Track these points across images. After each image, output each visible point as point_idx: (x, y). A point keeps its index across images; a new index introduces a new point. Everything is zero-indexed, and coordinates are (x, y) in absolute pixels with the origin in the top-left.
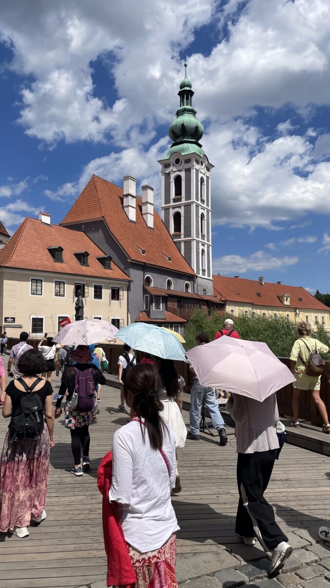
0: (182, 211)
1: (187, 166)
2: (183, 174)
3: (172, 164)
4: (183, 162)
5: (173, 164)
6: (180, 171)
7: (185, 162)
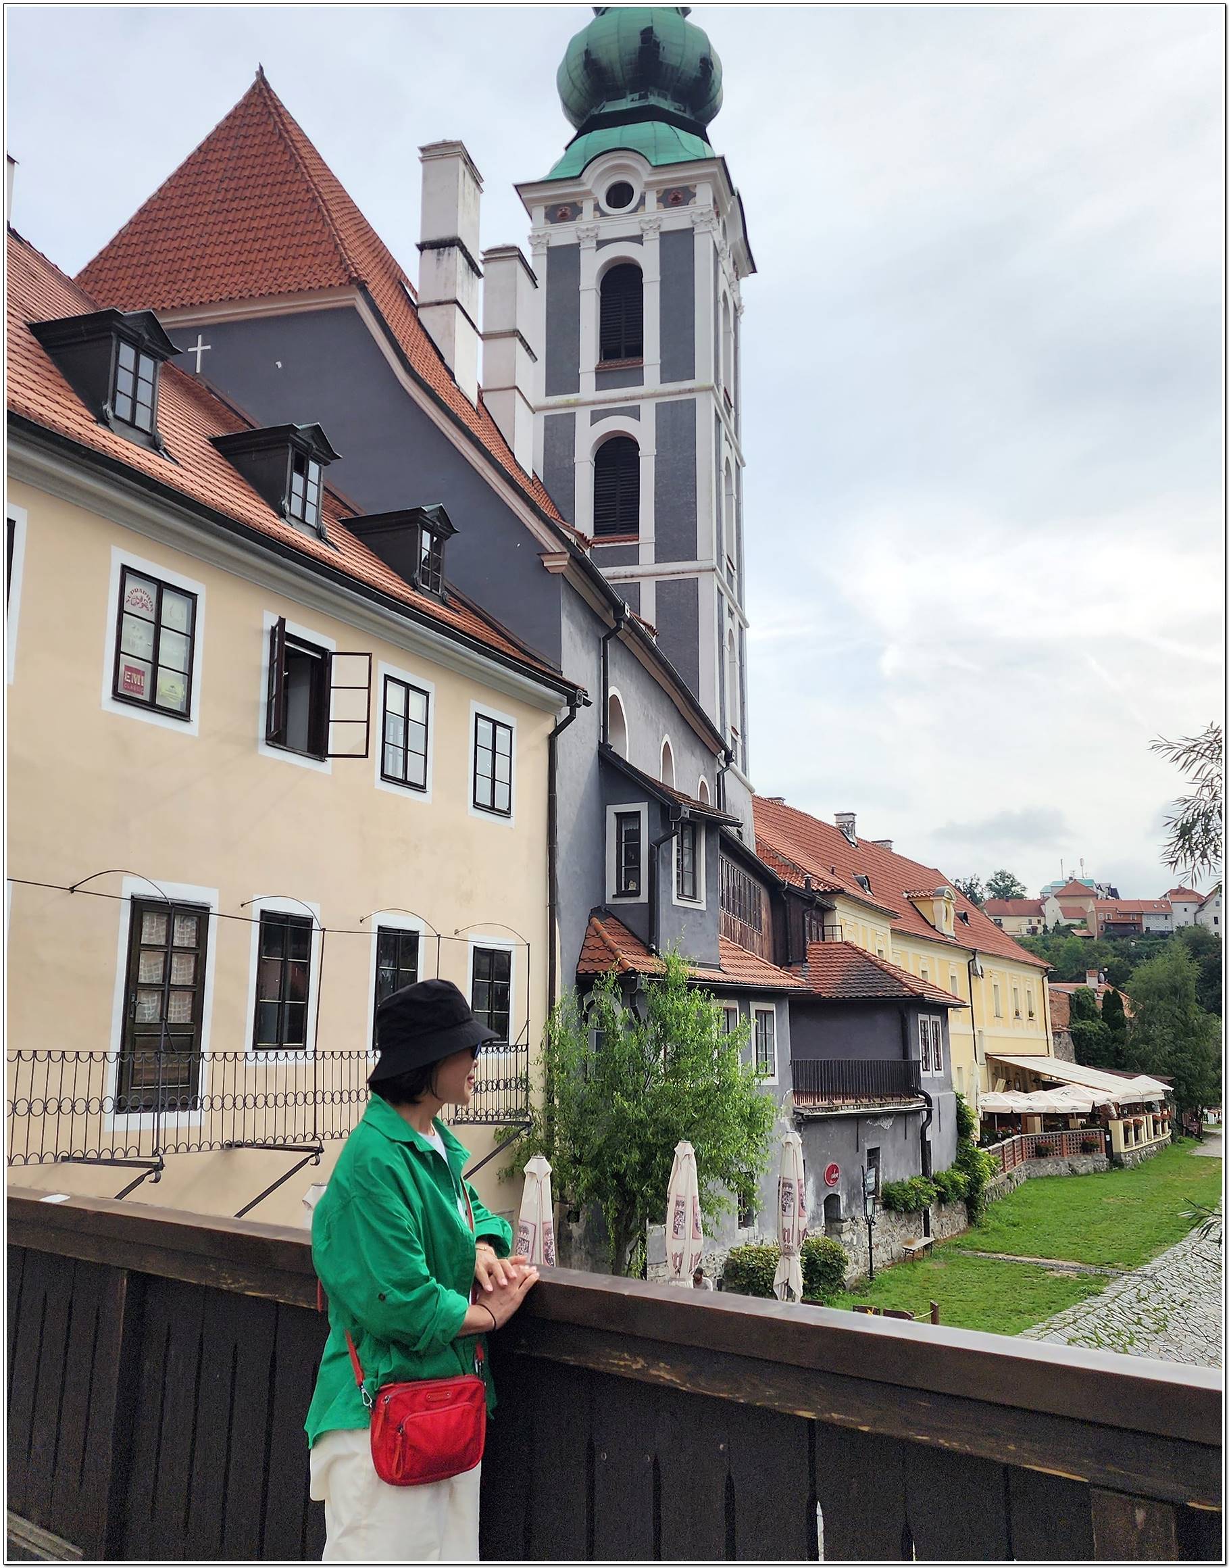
0: (645, 433)
1: (676, 219)
2: (648, 258)
3: (588, 207)
4: (651, 198)
5: (597, 208)
6: (638, 239)
7: (659, 200)
